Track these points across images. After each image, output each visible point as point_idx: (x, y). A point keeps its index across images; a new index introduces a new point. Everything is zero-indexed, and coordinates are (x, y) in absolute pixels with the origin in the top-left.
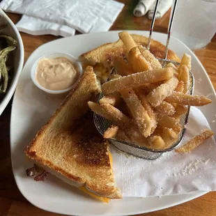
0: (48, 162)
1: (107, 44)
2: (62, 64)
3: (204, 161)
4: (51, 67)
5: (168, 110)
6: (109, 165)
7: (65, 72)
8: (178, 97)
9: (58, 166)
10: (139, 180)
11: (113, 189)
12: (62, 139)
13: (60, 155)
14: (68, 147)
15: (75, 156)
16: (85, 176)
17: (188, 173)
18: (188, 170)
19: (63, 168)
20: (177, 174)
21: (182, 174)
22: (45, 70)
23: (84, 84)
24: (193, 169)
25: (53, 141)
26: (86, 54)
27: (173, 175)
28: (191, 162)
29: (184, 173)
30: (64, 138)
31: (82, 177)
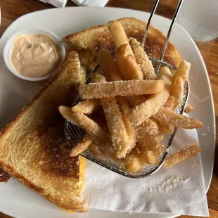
0: (9, 167)
1: (99, 26)
2: (42, 44)
3: (184, 179)
4: (29, 47)
5: (150, 130)
6: (78, 178)
7: (45, 54)
8: (164, 116)
9: (20, 172)
10: (111, 190)
11: (77, 205)
12: (28, 141)
13: (24, 161)
14: (34, 152)
15: (41, 163)
16: (49, 187)
17: (164, 189)
18: (165, 186)
19: (26, 175)
20: (153, 189)
21: (158, 190)
22: (22, 50)
23: (64, 74)
24: (171, 187)
25: (18, 143)
26: (72, 36)
27: (149, 189)
28: (170, 178)
29: (160, 190)
30: (31, 139)
31: (45, 187)
